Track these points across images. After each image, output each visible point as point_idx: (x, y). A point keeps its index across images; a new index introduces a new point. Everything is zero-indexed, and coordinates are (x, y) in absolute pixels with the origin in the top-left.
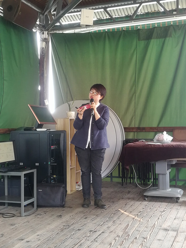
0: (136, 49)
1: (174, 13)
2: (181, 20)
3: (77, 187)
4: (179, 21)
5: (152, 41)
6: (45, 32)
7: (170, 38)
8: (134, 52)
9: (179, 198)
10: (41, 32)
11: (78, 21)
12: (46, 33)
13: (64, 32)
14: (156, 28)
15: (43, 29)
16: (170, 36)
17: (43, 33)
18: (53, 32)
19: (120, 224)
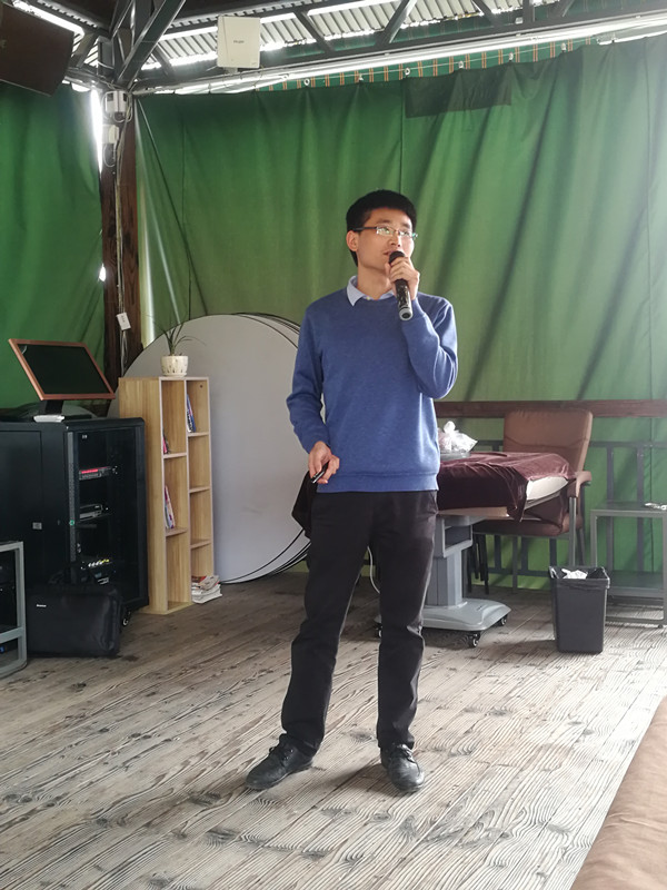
0: (400, 144)
1: (519, 21)
2: (548, 44)
3: (194, 593)
4: (540, 45)
5: (449, 116)
6: (115, 93)
7: (507, 107)
8: (391, 156)
9: (479, 633)
10: (104, 93)
11: (211, 56)
12: (119, 94)
13: (178, 92)
14: (459, 75)
15: (112, 86)
16: (505, 100)
17: (111, 97)
18: (143, 92)
19: (240, 715)
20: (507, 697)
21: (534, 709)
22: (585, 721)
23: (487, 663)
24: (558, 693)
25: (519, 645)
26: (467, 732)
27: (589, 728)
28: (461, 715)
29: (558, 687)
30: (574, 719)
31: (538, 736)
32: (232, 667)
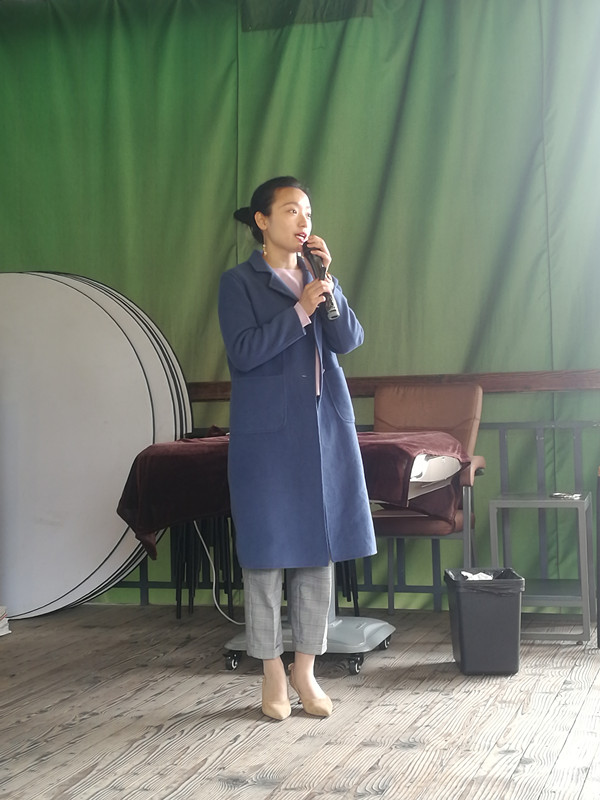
0: (235, 63)
7: (368, 20)
8: (226, 77)
9: (361, 655)
16: (365, 11)
19: (64, 765)
20: (413, 727)
21: (450, 740)
22: (518, 748)
23: (377, 691)
24: (475, 720)
25: (412, 669)
26: (372, 769)
27: (526, 756)
28: (359, 749)
29: (474, 713)
30: (505, 748)
31: (463, 768)
32: (42, 712)
